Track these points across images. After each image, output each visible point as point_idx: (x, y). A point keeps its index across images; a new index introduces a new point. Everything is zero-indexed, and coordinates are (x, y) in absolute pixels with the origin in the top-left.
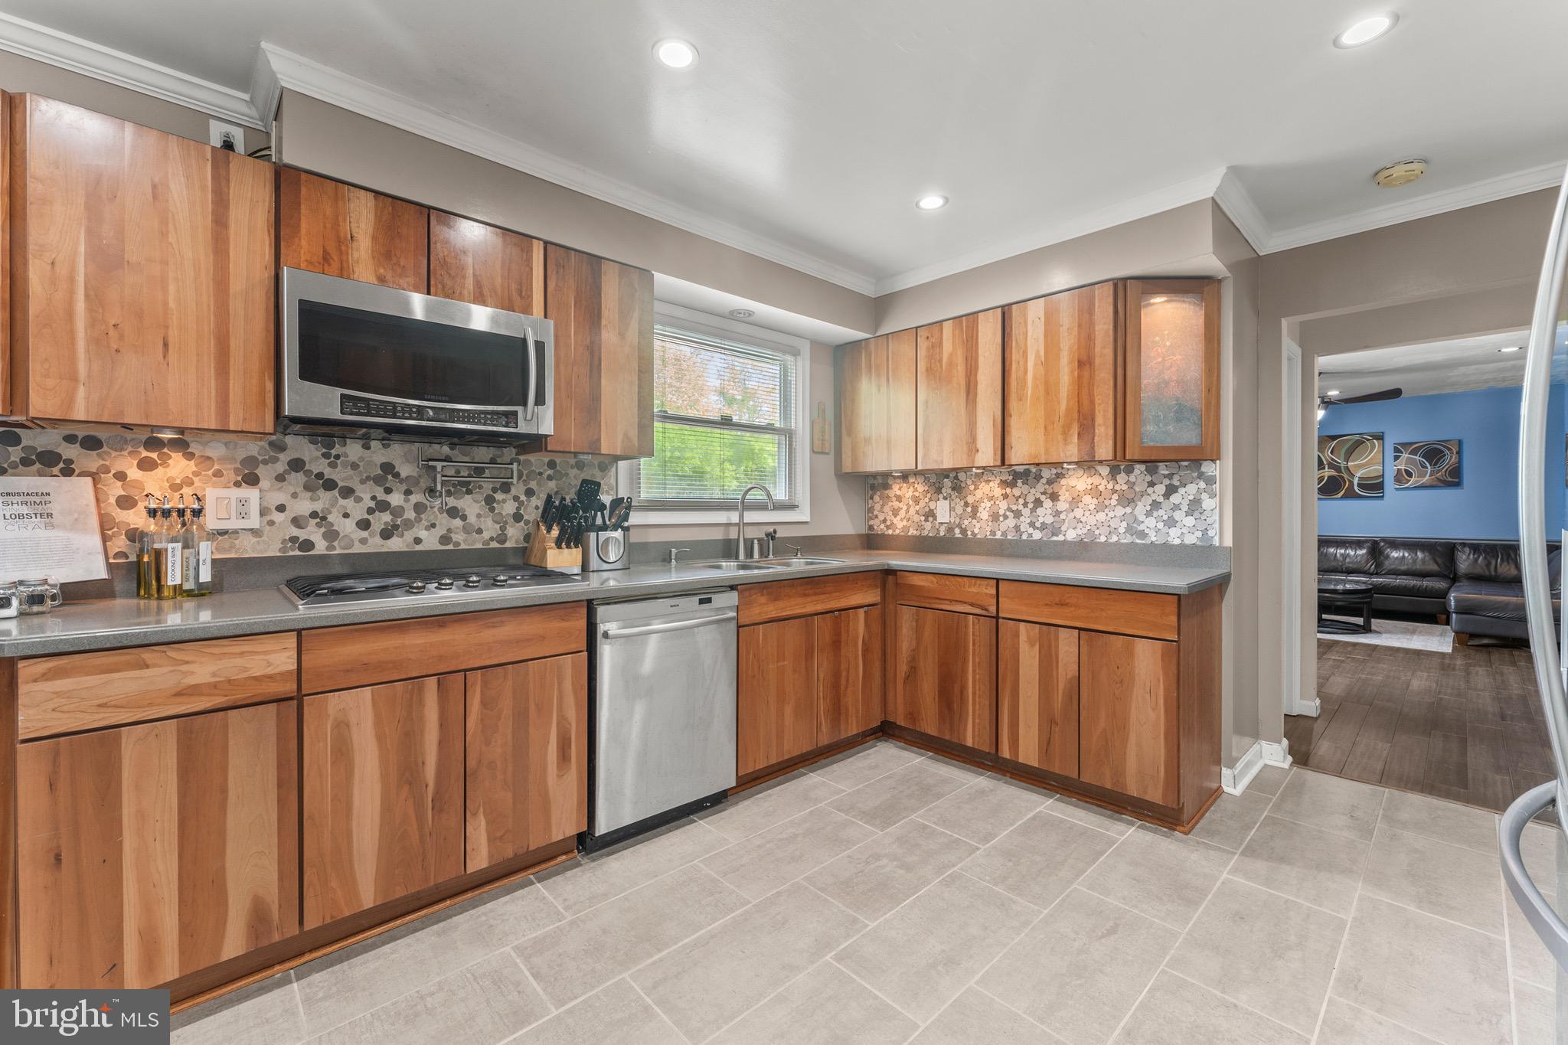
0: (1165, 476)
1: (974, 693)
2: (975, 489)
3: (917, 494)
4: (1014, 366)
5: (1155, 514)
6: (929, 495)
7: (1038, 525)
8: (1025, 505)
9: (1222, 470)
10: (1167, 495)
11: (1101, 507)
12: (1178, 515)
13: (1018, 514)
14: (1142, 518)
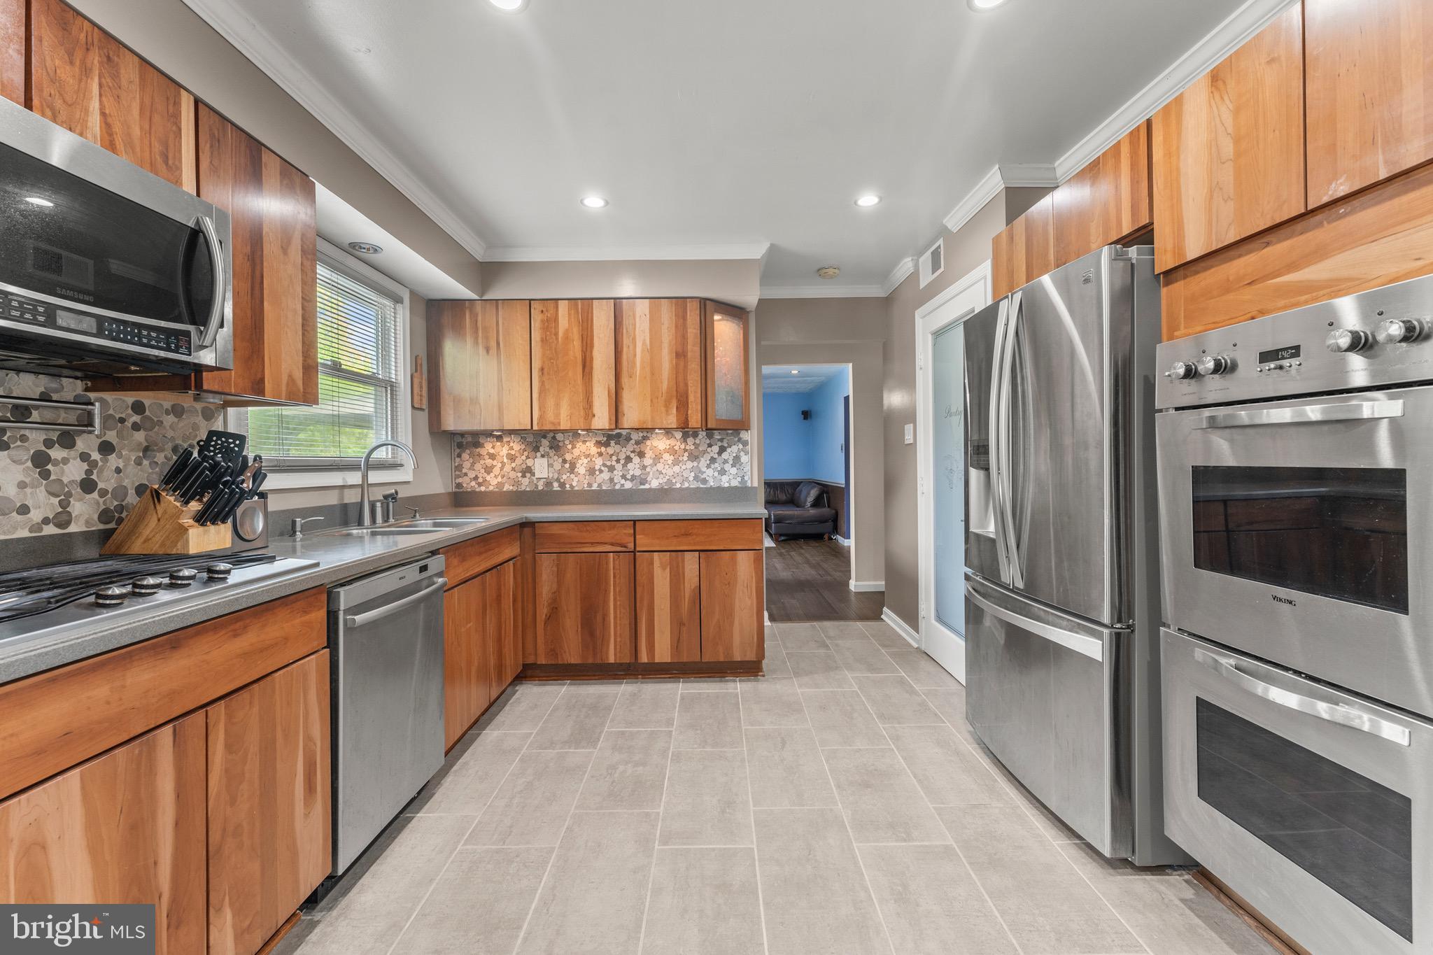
0: (719, 440)
1: (615, 617)
2: (572, 448)
3: (513, 452)
4: (625, 349)
5: (712, 466)
6: (526, 453)
7: (629, 477)
8: (618, 461)
9: (752, 436)
10: (720, 453)
11: (676, 462)
12: (727, 467)
13: (612, 469)
14: (704, 469)
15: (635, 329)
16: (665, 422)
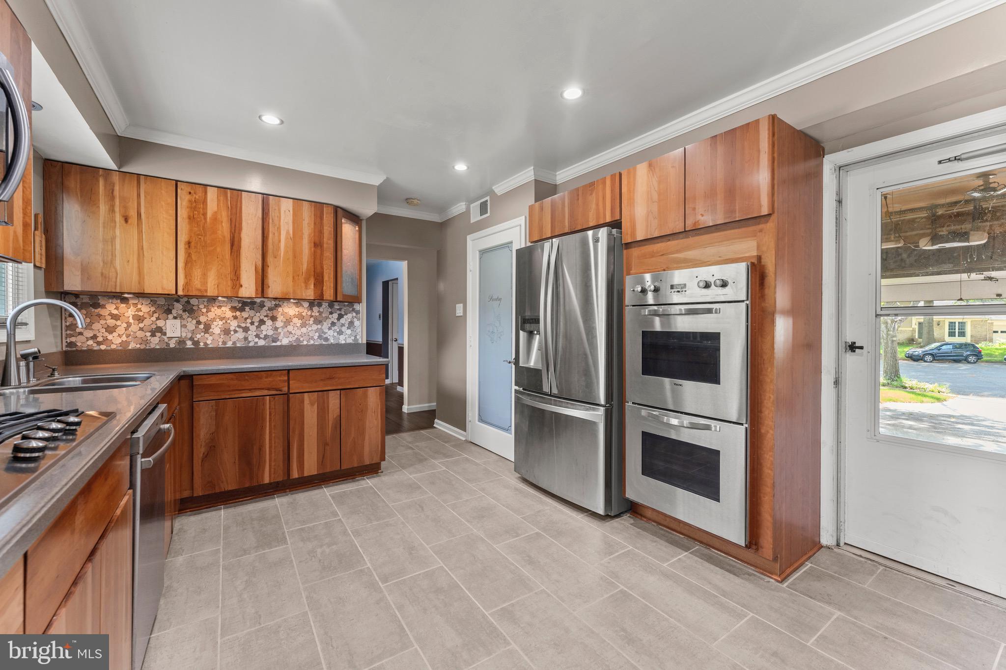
0: (338, 309)
1: (270, 447)
2: (207, 312)
4: (271, 235)
5: (333, 328)
6: (156, 315)
7: (262, 336)
8: (252, 323)
9: (362, 307)
10: (339, 319)
11: (303, 325)
12: (344, 329)
13: (246, 330)
14: (326, 331)
15: (280, 220)
16: (304, 294)
